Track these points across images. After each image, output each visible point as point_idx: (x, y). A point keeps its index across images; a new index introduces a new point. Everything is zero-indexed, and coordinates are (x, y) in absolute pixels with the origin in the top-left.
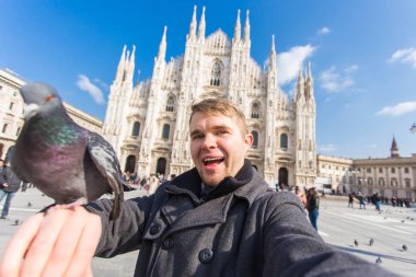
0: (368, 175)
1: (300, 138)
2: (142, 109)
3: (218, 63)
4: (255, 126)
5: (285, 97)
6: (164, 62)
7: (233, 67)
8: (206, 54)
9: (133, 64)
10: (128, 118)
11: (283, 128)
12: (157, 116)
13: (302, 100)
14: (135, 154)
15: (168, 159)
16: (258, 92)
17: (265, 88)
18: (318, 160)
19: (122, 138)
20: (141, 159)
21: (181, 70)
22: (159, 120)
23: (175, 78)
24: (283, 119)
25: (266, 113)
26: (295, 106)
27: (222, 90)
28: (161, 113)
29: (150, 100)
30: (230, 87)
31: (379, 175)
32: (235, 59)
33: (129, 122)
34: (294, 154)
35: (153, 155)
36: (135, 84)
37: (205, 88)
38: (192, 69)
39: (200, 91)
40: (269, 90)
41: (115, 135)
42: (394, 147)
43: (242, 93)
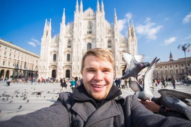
0: (161, 69)
2: (56, 48)
3: (90, 23)
5: (122, 37)
6: (65, 25)
7: (97, 24)
8: (84, 19)
9: (50, 28)
11: (123, 51)
12: (63, 50)
13: (130, 38)
14: (55, 69)
15: (70, 70)
16: (110, 35)
17: (113, 33)
19: (49, 62)
20: (58, 71)
21: (73, 28)
22: (65, 52)
23: (70, 32)
24: (122, 47)
25: (114, 45)
26: (127, 40)
27: (93, 35)
28: (65, 49)
29: (60, 43)
30: (97, 34)
31: (165, 69)
32: (98, 21)
33: (51, 54)
35: (64, 69)
36: (52, 36)
37: (85, 35)
38: (78, 27)
39: (83, 37)
40: (115, 34)
41: (45, 61)
42: (171, 56)
43: (102, 36)
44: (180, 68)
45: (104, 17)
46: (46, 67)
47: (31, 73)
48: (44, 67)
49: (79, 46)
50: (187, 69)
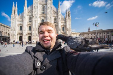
0: (83, 36)
1: (67, 28)
2: (22, 22)
3: (43, 7)
4: (55, 25)
5: (63, 17)
6: (27, 7)
7: (48, 8)
8: (40, 4)
9: (17, 8)
10: (18, 25)
11: (63, 25)
12: (26, 24)
13: (68, 17)
14: (22, 36)
15: (31, 36)
16: (56, 15)
17: (58, 14)
18: (72, 33)
19: (17, 31)
20: (24, 37)
21: (32, 9)
22: (27, 25)
23: (31, 12)
24: (63, 23)
25: (58, 21)
26: (66, 19)
27: (45, 15)
28: (28, 23)
29: (24, 19)
30: (48, 14)
31: (86, 36)
32: (48, 6)
33: (18, 26)
34: (66, 32)
35: (27, 35)
36: (19, 14)
37: (40, 14)
38: (36, 9)
39: (39, 16)
40: (59, 15)
41: (14, 30)
42: (89, 29)
43: (51, 16)
44: (93, 36)
45: (52, 3)
46: (15, 34)
47: (5, 38)
48: (14, 34)
49: (36, 22)
50: (96, 36)
